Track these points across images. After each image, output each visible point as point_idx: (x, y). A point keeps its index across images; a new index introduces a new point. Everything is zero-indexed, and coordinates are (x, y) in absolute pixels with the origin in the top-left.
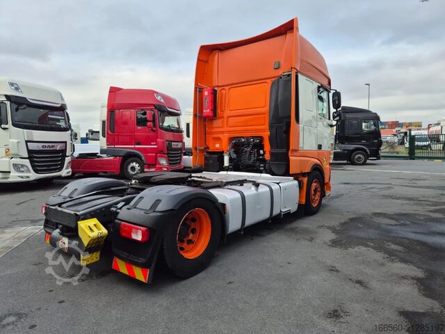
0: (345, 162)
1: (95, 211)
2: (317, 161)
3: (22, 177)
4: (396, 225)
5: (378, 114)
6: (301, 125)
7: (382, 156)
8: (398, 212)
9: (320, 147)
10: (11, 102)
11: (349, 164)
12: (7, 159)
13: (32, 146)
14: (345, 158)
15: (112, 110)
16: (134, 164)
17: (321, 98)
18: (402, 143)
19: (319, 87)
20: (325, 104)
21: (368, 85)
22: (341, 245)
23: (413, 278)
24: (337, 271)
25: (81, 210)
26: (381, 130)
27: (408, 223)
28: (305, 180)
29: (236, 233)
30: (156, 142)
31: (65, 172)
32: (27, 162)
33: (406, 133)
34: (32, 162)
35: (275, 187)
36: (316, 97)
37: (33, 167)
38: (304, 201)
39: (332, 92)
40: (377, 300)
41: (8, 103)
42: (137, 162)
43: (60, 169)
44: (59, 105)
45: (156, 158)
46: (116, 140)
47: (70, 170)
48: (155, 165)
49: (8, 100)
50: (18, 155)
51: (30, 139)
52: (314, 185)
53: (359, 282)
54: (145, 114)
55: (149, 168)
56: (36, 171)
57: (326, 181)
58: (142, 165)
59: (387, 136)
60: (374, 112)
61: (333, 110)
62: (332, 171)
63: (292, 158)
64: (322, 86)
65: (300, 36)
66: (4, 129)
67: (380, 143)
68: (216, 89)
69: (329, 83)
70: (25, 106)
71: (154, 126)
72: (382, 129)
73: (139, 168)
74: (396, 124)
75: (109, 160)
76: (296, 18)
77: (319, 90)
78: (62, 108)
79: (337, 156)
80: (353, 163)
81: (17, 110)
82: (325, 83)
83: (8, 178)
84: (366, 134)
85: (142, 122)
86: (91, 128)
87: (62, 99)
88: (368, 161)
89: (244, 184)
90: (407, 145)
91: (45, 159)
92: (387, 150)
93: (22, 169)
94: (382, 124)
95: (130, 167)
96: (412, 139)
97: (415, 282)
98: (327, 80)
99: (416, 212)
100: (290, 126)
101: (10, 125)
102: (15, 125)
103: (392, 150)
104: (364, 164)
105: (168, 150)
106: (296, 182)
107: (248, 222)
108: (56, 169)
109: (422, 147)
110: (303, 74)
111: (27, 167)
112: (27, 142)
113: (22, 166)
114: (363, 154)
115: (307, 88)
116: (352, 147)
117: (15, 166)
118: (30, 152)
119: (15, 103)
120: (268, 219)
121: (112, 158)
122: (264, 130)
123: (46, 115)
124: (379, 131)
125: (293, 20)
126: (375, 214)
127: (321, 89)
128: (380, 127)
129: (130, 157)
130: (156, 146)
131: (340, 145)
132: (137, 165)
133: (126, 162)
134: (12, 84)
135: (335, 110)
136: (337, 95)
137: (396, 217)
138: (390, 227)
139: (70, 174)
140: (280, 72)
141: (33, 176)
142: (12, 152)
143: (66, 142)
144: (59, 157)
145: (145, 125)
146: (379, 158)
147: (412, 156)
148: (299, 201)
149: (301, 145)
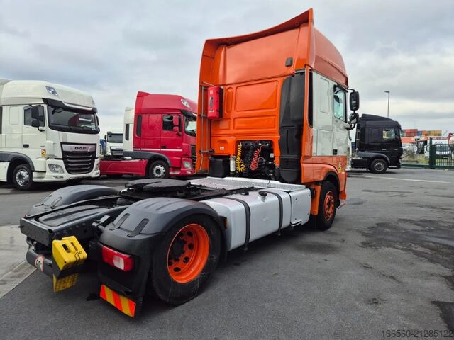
0: (365, 169)
1: (73, 226)
2: (331, 167)
3: (56, 177)
4: (422, 231)
5: (399, 123)
6: (314, 129)
7: (403, 165)
8: (422, 219)
9: (335, 152)
10: (48, 105)
11: (368, 172)
12: (43, 159)
13: (66, 147)
14: (364, 166)
15: (139, 114)
16: (160, 166)
17: (337, 98)
18: (422, 152)
19: (335, 87)
20: (342, 105)
21: (388, 92)
22: (371, 246)
23: (441, 276)
24: (371, 268)
25: (56, 225)
26: (401, 138)
27: (433, 229)
28: (319, 188)
29: (239, 250)
30: (181, 145)
31: (95, 173)
32: (61, 163)
33: (426, 142)
34: (65, 163)
35: (284, 196)
36: (331, 97)
37: (66, 167)
38: (316, 212)
39: (350, 91)
40: (410, 292)
41: (45, 106)
42: (162, 165)
43: (90, 170)
44: (91, 109)
45: (181, 162)
46: (142, 144)
47: (99, 171)
48: (180, 168)
49: (45, 103)
50: (54, 156)
51: (65, 141)
52: (328, 197)
53: (392, 277)
54: (171, 118)
55: (173, 171)
56: (69, 172)
57: (342, 189)
58: (167, 168)
59: (407, 145)
60: (395, 120)
61: (350, 112)
62: (348, 178)
63: (304, 165)
64: (339, 85)
65: (315, 30)
66: (41, 131)
67: (401, 152)
68: (222, 87)
69: (347, 82)
70: (60, 109)
71: (180, 131)
72: (403, 136)
73: (164, 171)
74: (415, 132)
75: (134, 162)
76: (311, 10)
77: (335, 90)
78: (93, 112)
79: (355, 164)
80: (372, 171)
81: (53, 112)
82: (342, 82)
83: (43, 178)
84: (386, 142)
85: (168, 126)
86: (110, 131)
87: (94, 103)
88: (388, 170)
89: (250, 193)
90: (427, 154)
91: (77, 160)
92: (406, 159)
93: (56, 170)
94: (403, 131)
95: (155, 169)
96: (433, 148)
97: (444, 278)
98: (344, 79)
99: (440, 219)
100: (302, 129)
101: (46, 127)
102: (51, 127)
103: (411, 159)
104: (384, 172)
105: (192, 154)
106: (308, 191)
107: (253, 237)
108: (86, 170)
109: (442, 157)
110: (318, 72)
111: (61, 167)
112: (62, 143)
113: (57, 166)
114: (383, 163)
115: (322, 87)
116: (372, 155)
117: (50, 166)
118: (64, 153)
119: (52, 106)
120: (277, 232)
121: (137, 160)
122: (273, 133)
123: (76, 117)
124: (400, 140)
125: (307, 12)
126: (400, 220)
127: (338, 89)
128: (401, 135)
129: (154, 160)
130: (181, 150)
131: (360, 153)
132: (162, 168)
133: (152, 165)
134: (49, 88)
135: (352, 112)
136: (355, 96)
137: (422, 223)
138: (417, 232)
139: (99, 175)
140: (292, 70)
141: (66, 176)
142: (48, 152)
143: (95, 145)
144: (89, 158)
145: (172, 129)
146: (399, 167)
147: (432, 165)
148: (311, 211)
149: (314, 151)
